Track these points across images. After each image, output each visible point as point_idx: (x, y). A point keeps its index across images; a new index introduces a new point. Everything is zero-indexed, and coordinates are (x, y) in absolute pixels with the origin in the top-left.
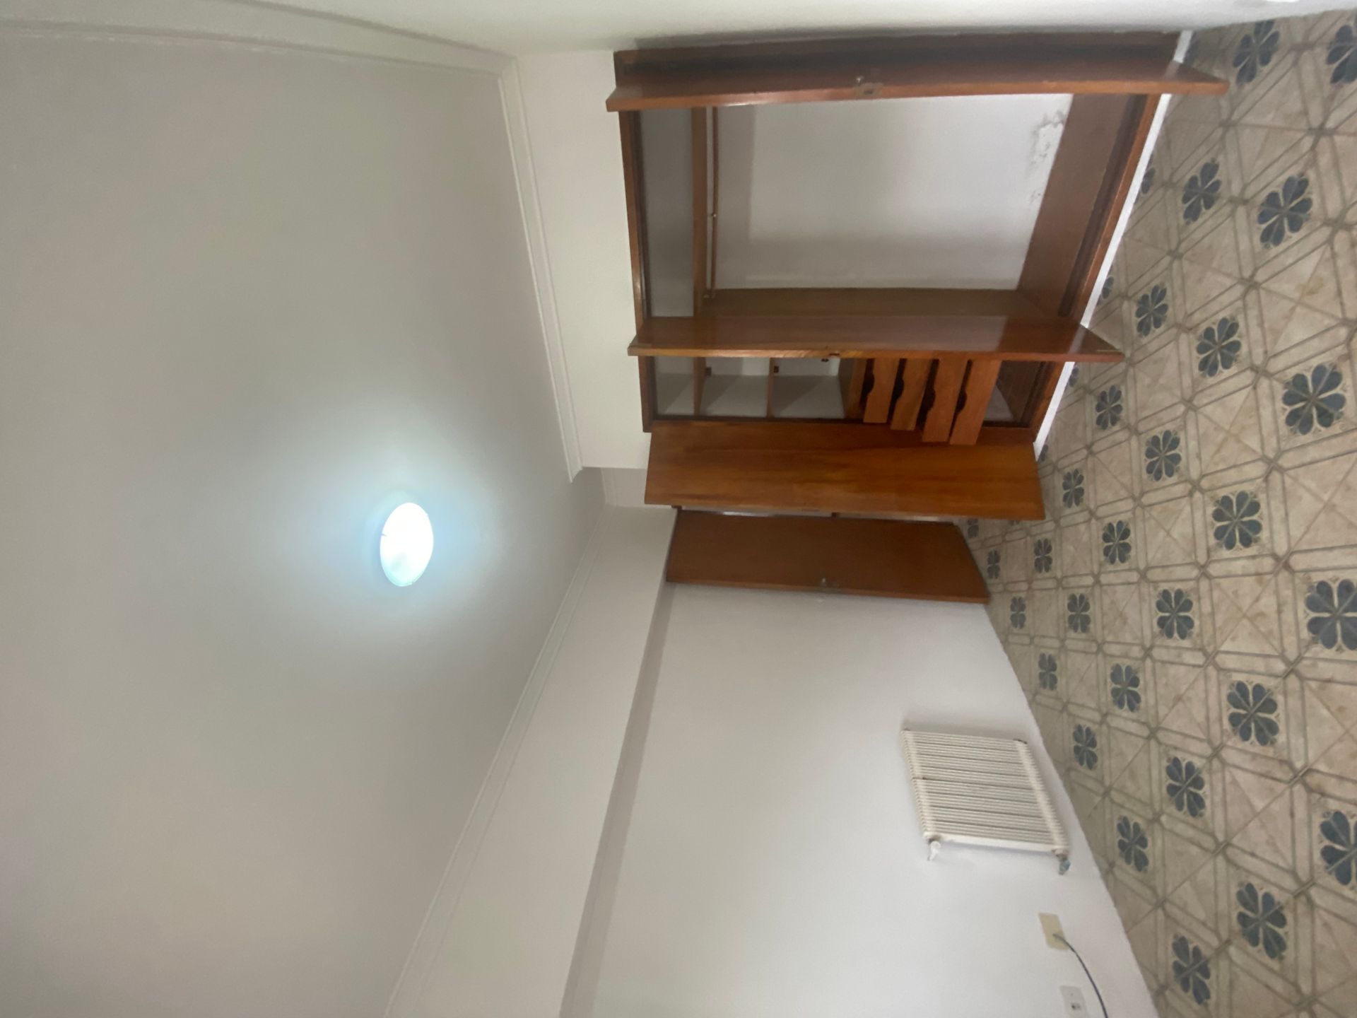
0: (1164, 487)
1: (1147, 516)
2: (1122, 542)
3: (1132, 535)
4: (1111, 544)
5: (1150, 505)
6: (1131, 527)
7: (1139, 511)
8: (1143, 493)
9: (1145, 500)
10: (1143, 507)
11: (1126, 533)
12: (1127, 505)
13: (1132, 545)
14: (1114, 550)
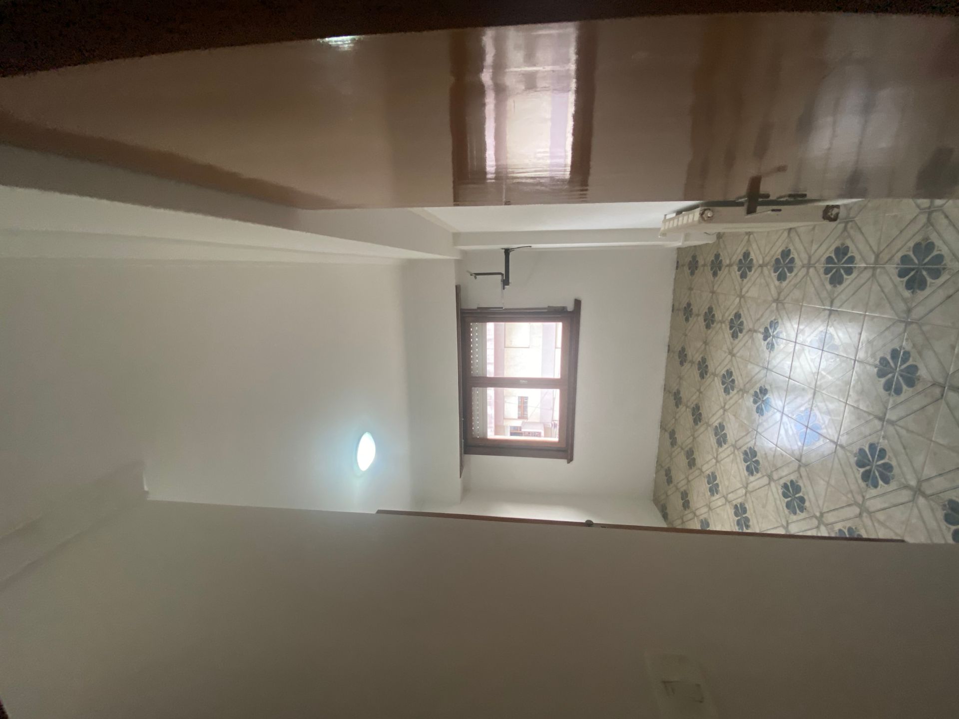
0: (843, 521)
1: (850, 496)
2: (868, 468)
3: (859, 476)
4: (880, 462)
5: (849, 505)
6: (863, 485)
7: (859, 499)
8: (860, 515)
9: (857, 510)
10: (856, 503)
11: (866, 477)
12: (874, 504)
13: (855, 467)
14: (873, 457)
